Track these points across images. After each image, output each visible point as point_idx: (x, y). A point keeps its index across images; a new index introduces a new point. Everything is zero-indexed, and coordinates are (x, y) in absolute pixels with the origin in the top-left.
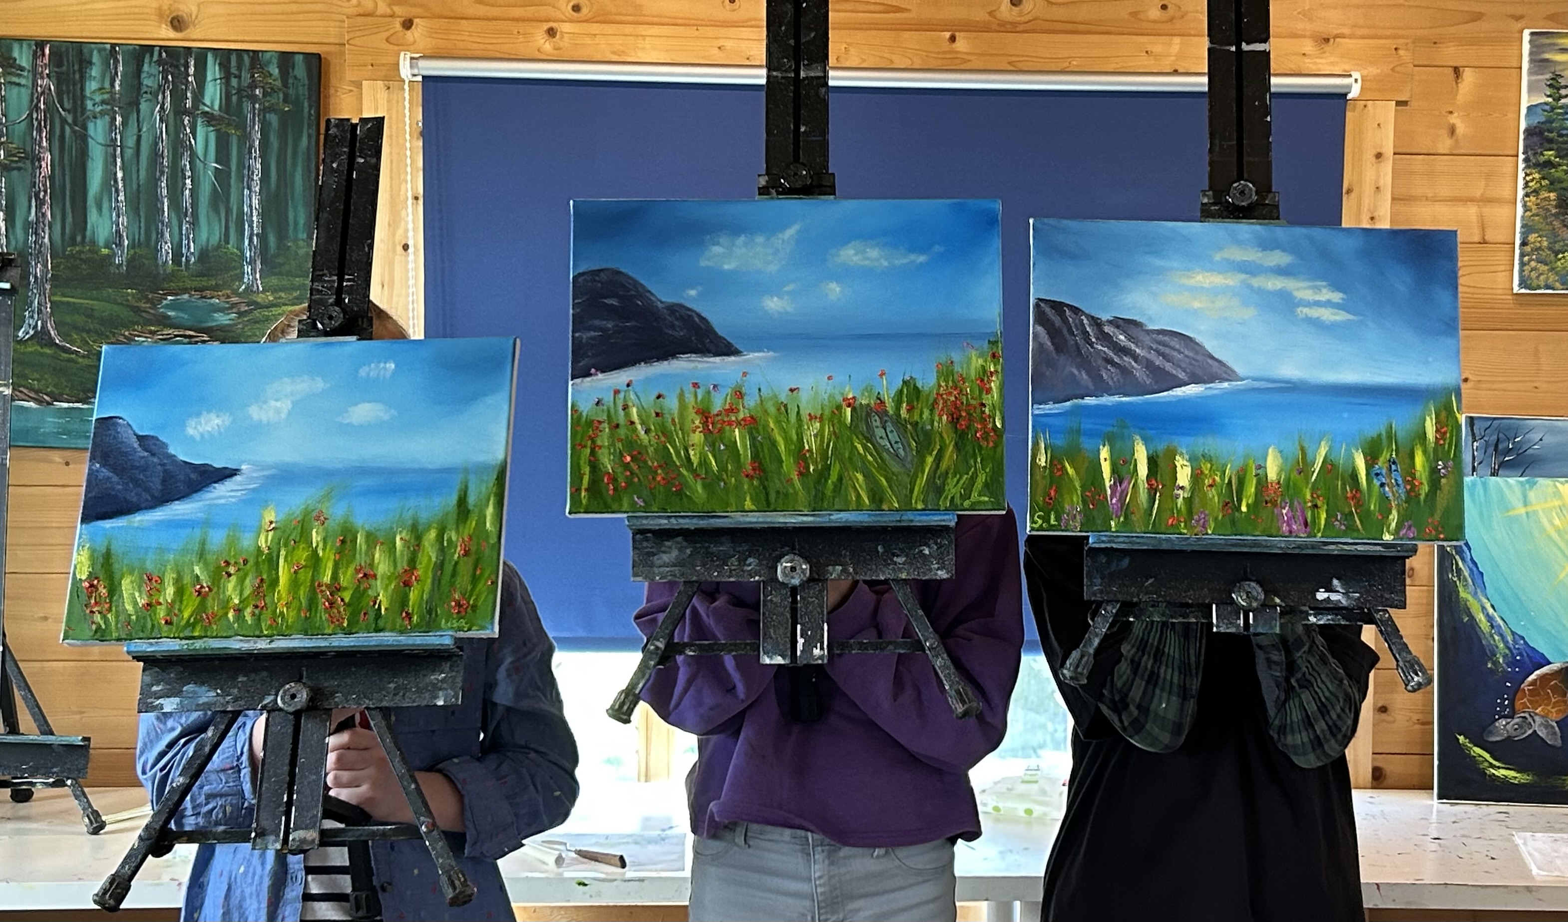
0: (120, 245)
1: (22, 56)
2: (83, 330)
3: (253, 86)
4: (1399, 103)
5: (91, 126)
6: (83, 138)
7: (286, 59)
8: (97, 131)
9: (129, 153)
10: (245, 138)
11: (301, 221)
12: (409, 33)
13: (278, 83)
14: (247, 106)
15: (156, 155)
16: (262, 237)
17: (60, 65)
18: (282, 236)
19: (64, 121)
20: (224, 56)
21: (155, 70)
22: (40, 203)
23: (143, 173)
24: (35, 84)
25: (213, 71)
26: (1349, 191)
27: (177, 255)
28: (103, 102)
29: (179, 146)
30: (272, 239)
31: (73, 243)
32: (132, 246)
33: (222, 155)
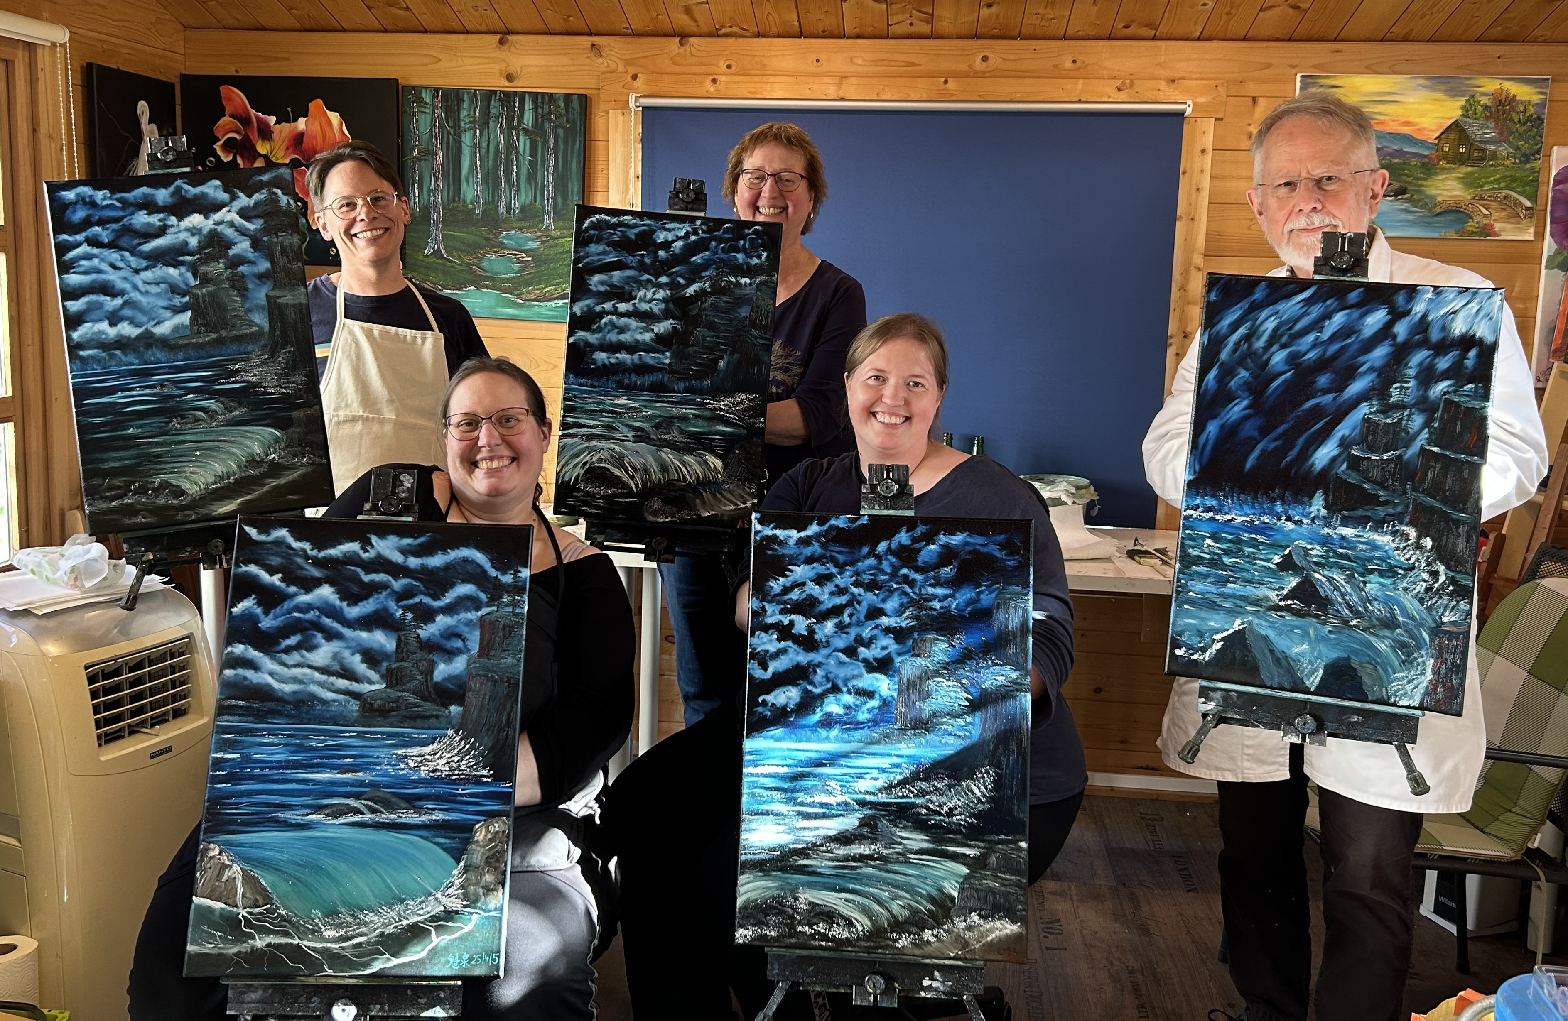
0: (478, 202)
1: (427, 97)
2: (459, 250)
3: (550, 113)
4: (1216, 119)
5: (463, 136)
6: (459, 143)
7: (568, 97)
8: (467, 139)
9: (483, 151)
10: (546, 142)
11: (575, 190)
12: (635, 82)
13: (564, 111)
14: (547, 125)
15: (497, 152)
16: (555, 199)
17: (447, 101)
18: (565, 198)
19: (449, 133)
20: (535, 96)
21: (498, 104)
22: (436, 179)
23: (491, 162)
24: (434, 113)
25: (529, 105)
26: (1184, 173)
27: (509, 209)
28: (470, 122)
29: (510, 147)
30: (559, 200)
31: (454, 201)
32: (485, 203)
33: (533, 153)
